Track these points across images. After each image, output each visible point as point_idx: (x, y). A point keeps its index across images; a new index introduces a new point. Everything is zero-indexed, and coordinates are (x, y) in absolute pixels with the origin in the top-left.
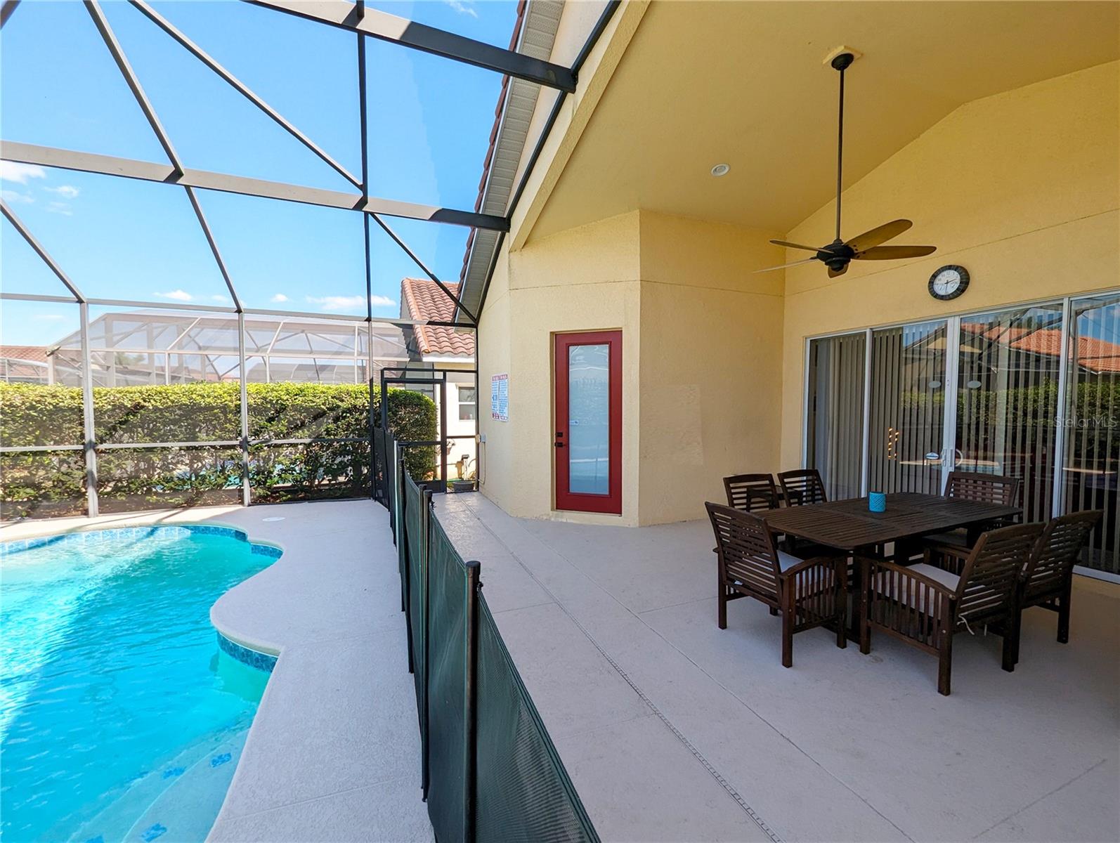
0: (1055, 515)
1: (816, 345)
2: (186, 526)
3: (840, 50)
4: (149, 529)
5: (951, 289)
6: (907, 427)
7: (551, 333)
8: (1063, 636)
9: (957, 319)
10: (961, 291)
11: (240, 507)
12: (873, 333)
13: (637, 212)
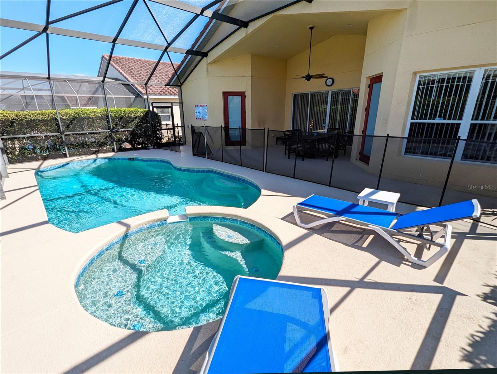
0: (347, 131)
1: (295, 96)
2: (106, 158)
3: (312, 26)
4: (94, 160)
5: (330, 84)
6: (315, 119)
7: (223, 92)
8: (344, 155)
9: (331, 91)
10: (332, 84)
11: (114, 153)
12: (311, 93)
13: (250, 55)
